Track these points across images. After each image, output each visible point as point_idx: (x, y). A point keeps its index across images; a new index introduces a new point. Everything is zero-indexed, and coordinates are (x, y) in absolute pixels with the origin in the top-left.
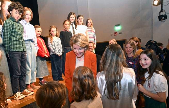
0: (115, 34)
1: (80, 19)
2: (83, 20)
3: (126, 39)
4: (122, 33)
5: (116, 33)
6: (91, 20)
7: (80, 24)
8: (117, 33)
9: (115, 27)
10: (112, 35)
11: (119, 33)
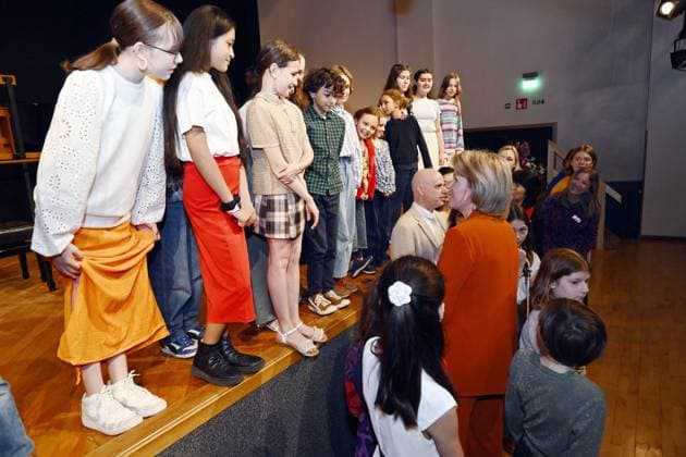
0: (520, 106)
1: (423, 80)
2: (431, 84)
3: (555, 124)
4: (543, 102)
5: (523, 101)
6: (458, 79)
7: (422, 97)
8: (526, 100)
9: (520, 81)
10: (508, 106)
11: (534, 103)
